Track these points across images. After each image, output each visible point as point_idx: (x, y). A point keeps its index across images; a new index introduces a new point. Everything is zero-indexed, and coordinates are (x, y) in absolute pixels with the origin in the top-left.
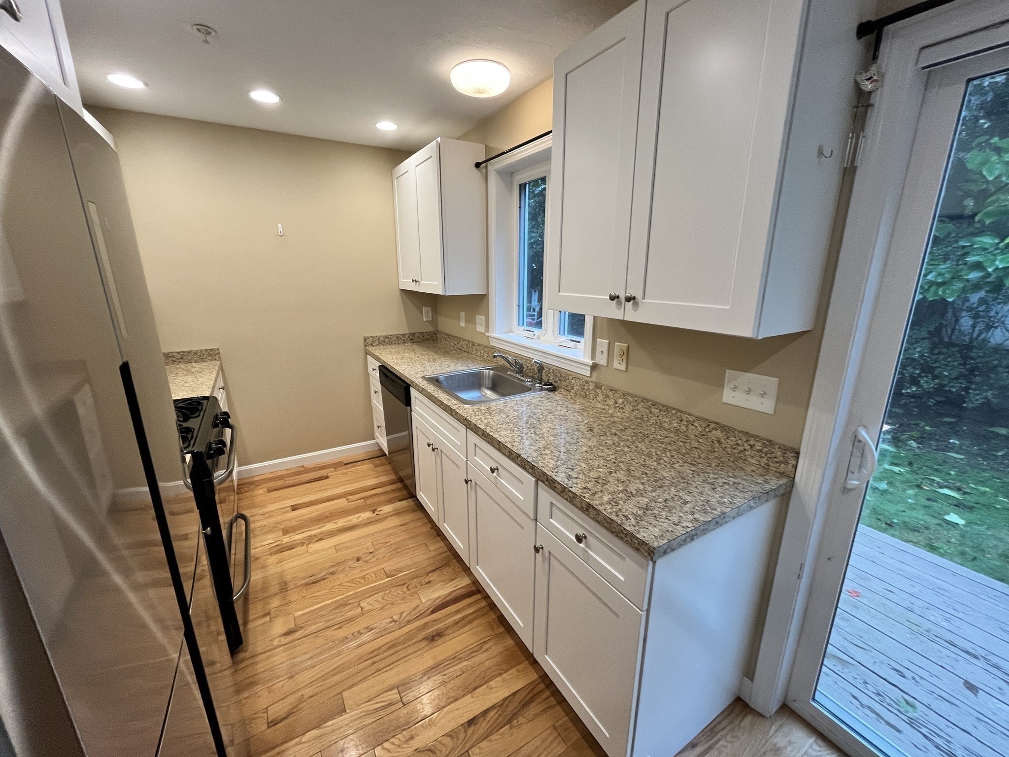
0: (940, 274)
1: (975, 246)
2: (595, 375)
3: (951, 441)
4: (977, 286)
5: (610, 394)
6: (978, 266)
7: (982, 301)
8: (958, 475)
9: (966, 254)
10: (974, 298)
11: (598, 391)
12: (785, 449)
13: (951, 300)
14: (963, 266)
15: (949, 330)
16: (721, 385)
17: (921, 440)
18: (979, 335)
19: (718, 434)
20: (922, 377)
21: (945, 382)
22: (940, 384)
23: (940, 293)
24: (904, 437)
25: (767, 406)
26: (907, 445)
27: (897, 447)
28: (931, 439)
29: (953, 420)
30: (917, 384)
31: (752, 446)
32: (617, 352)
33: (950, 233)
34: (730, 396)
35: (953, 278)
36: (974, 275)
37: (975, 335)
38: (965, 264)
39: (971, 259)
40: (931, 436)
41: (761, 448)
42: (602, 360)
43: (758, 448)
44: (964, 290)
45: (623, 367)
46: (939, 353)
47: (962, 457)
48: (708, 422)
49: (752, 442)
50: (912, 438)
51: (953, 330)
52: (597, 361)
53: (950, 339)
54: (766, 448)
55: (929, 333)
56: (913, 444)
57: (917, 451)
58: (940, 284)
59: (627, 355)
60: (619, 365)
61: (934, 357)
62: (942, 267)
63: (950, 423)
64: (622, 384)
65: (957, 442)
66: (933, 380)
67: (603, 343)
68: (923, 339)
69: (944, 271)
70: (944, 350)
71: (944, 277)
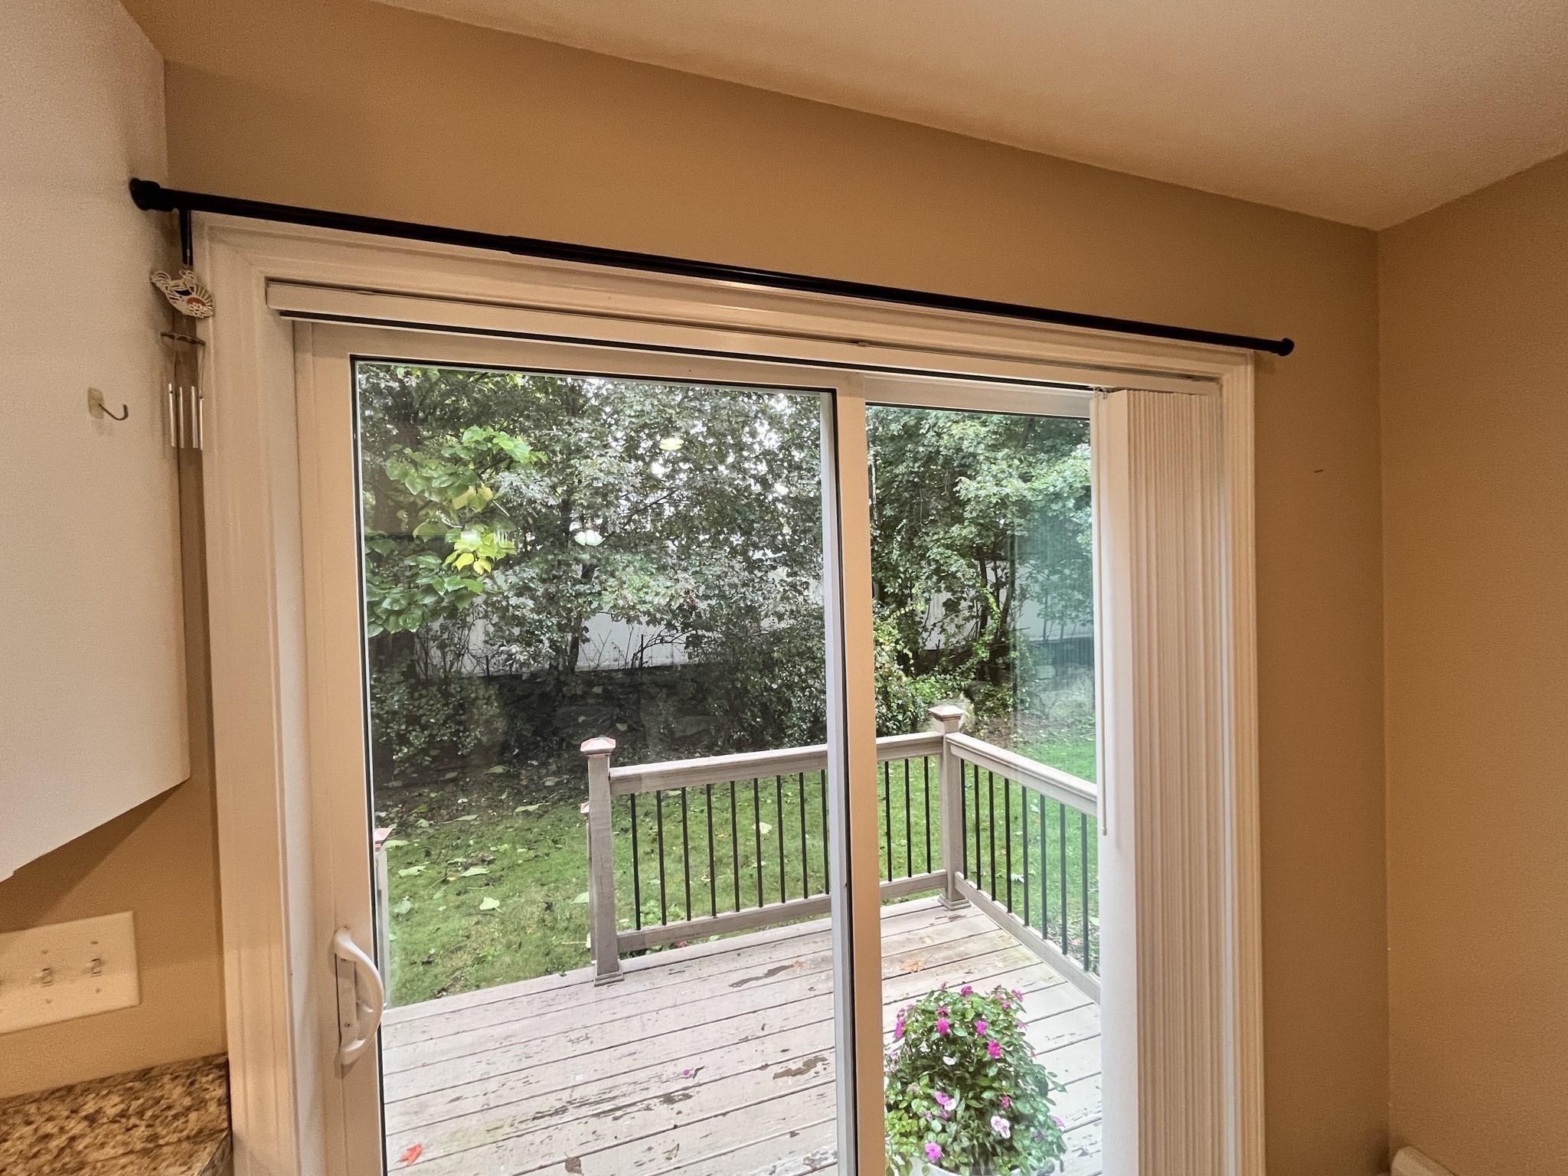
0: (395, 601)
1: (421, 566)
3: (460, 801)
4: (435, 613)
6: (429, 590)
7: (444, 628)
8: (476, 843)
9: (416, 575)
10: (436, 626)
12: (190, 1073)
13: (414, 631)
14: (415, 590)
15: (422, 665)
17: (430, 814)
18: (451, 668)
20: (410, 732)
21: (435, 732)
22: (430, 735)
23: (401, 624)
24: (412, 818)
25: (113, 990)
26: (417, 827)
27: (408, 836)
28: (440, 808)
29: (455, 774)
30: (409, 744)
31: (92, 1119)
33: (392, 551)
35: (409, 604)
36: (429, 600)
37: (448, 666)
38: (418, 587)
39: (422, 581)
40: (440, 804)
41: (121, 1107)
43: (111, 1112)
44: (423, 617)
46: (421, 696)
47: (474, 817)
49: (90, 1108)
50: (421, 816)
51: (426, 664)
53: (426, 675)
54: (137, 1098)
56: (423, 823)
57: (431, 831)
58: (399, 613)
61: (416, 703)
62: (395, 591)
63: (453, 780)
65: (465, 800)
66: (422, 732)
68: (399, 683)
69: (398, 596)
70: (424, 692)
71: (400, 604)
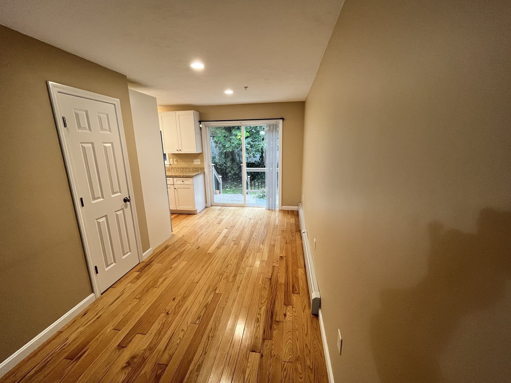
0: (228, 145)
2: (170, 166)
5: (175, 169)
11: (172, 169)
12: (203, 168)
16: (193, 162)
17: (235, 187)
19: (195, 169)
20: (231, 171)
21: (236, 171)
22: (235, 172)
25: (199, 163)
27: (231, 189)
28: (237, 186)
29: (240, 181)
30: (231, 173)
32: (175, 161)
34: (195, 163)
35: (230, 146)
40: (237, 185)
41: (200, 169)
42: (172, 163)
45: (177, 163)
46: (233, 164)
48: (193, 168)
50: (233, 187)
52: (170, 163)
55: (230, 159)
56: (234, 188)
57: (234, 189)
58: (229, 147)
59: (177, 161)
60: (175, 163)
61: (233, 166)
63: (239, 182)
64: (177, 166)
66: (233, 171)
67: (171, 160)
68: (229, 161)
69: (228, 144)
70: (234, 164)
71: (229, 146)
